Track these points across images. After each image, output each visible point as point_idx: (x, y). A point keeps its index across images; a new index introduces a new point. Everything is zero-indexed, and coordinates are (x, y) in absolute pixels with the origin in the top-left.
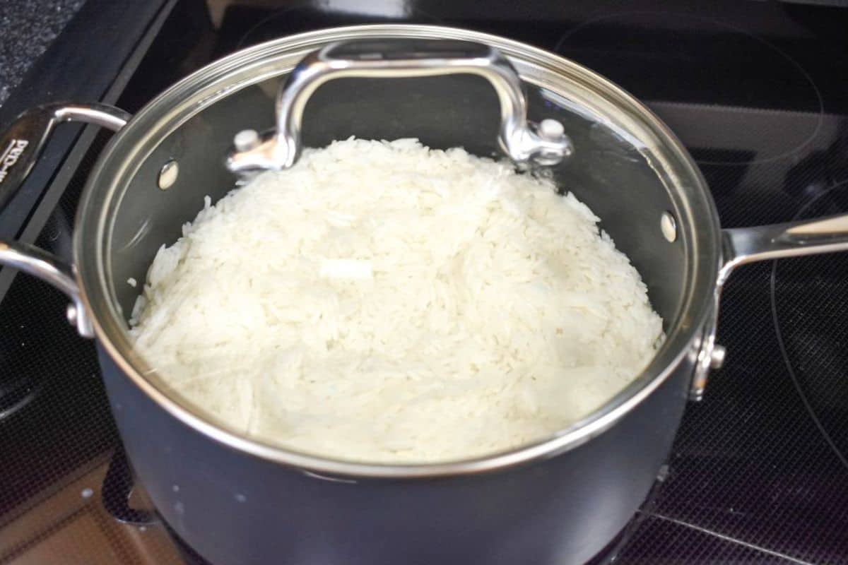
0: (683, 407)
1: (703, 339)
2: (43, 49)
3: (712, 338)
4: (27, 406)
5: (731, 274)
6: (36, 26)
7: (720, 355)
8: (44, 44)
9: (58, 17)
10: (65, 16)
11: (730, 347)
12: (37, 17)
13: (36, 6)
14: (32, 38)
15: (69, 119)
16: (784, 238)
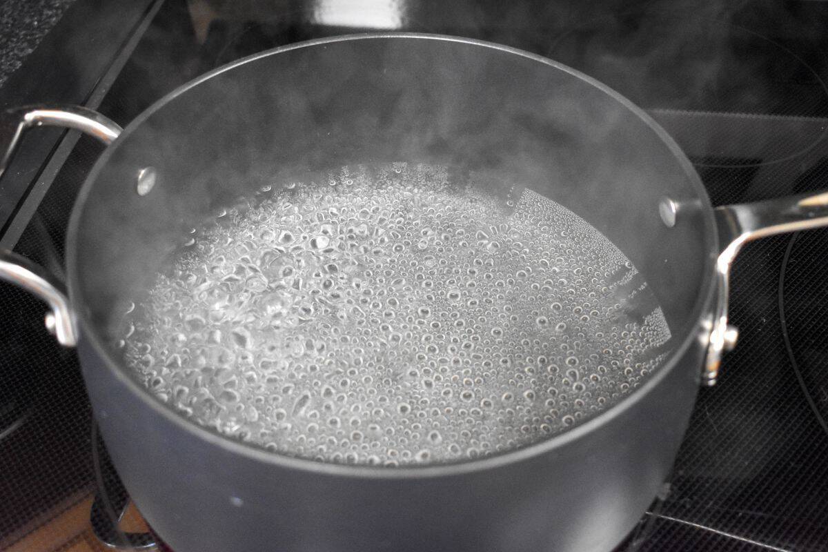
0: (696, 392)
1: (714, 321)
2: (19, 64)
3: (724, 319)
4: (15, 432)
5: (741, 250)
6: (12, 42)
7: (732, 336)
8: (19, 59)
9: (34, 32)
10: (42, 31)
11: (742, 326)
12: (13, 32)
13: (12, 22)
14: (8, 53)
15: (40, 124)
16: (794, 209)
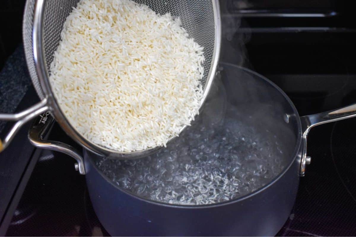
0: (298, 179)
1: (302, 155)
3: (305, 154)
7: (309, 159)
16: (327, 116)
